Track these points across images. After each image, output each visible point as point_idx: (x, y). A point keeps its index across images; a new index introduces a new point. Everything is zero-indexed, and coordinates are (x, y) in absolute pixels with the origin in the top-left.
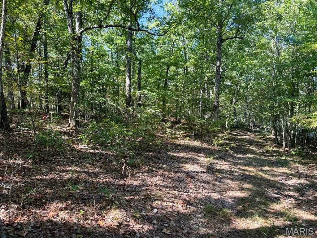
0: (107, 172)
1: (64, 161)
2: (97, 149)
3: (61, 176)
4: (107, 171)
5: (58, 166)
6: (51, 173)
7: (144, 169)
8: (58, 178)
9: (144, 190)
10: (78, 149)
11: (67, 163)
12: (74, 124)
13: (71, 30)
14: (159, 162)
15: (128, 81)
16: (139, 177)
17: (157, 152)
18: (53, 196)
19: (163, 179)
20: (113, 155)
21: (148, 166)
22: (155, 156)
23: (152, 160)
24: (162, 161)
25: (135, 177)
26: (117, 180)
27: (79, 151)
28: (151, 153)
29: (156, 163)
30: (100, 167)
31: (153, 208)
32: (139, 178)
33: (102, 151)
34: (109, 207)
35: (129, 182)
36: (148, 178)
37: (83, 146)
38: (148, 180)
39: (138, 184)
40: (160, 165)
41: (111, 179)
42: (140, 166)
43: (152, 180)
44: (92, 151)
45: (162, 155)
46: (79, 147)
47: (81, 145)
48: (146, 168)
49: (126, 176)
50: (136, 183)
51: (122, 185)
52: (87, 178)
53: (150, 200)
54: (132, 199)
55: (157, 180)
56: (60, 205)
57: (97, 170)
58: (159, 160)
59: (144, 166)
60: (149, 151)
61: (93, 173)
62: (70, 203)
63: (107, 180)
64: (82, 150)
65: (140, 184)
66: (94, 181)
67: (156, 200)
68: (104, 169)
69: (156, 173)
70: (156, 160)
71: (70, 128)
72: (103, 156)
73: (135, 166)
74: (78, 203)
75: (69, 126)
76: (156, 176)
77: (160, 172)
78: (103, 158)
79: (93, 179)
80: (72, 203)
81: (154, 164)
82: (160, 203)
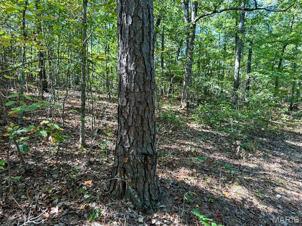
0: (221, 151)
1: (182, 136)
2: (208, 129)
3: (182, 147)
4: (220, 149)
5: (177, 139)
6: (174, 144)
7: (258, 154)
8: (181, 150)
9: (261, 174)
10: (190, 127)
11: (184, 138)
12: (185, 105)
13: (187, 20)
14: (275, 149)
15: (237, 64)
16: (253, 160)
17: (271, 138)
18: (180, 163)
19: (283, 167)
20: (224, 136)
21: (262, 151)
22: (269, 143)
23: (267, 146)
24: (279, 149)
25: (250, 160)
26: (231, 160)
27: (192, 129)
28: (265, 139)
29: (271, 150)
30: (213, 145)
31: (275, 193)
32: (254, 162)
33: (212, 131)
34: (231, 182)
35: (243, 163)
36: (265, 163)
37: (195, 125)
38: (265, 165)
39: (254, 167)
40: (277, 152)
41: (225, 158)
42: (253, 150)
43: (269, 166)
44: (204, 130)
45: (277, 142)
46: (191, 125)
47: (193, 124)
48: (260, 153)
49: (240, 158)
50: (251, 166)
51: (237, 165)
52: (203, 153)
53: (271, 185)
54: (251, 179)
55: (275, 167)
56: (187, 171)
57: (211, 147)
58: (275, 147)
59: (258, 151)
60: (262, 137)
61: (208, 149)
62: (195, 171)
63: (222, 158)
64: (194, 128)
65: (256, 167)
66: (210, 157)
67: (278, 186)
68: (218, 148)
69: (273, 160)
70: (271, 146)
71: (182, 108)
72: (215, 136)
73: (249, 150)
74: (201, 173)
75: (181, 107)
76: (274, 163)
77: (278, 160)
78: (214, 138)
79: (209, 155)
80: (197, 172)
81: (269, 150)
82: (283, 190)
